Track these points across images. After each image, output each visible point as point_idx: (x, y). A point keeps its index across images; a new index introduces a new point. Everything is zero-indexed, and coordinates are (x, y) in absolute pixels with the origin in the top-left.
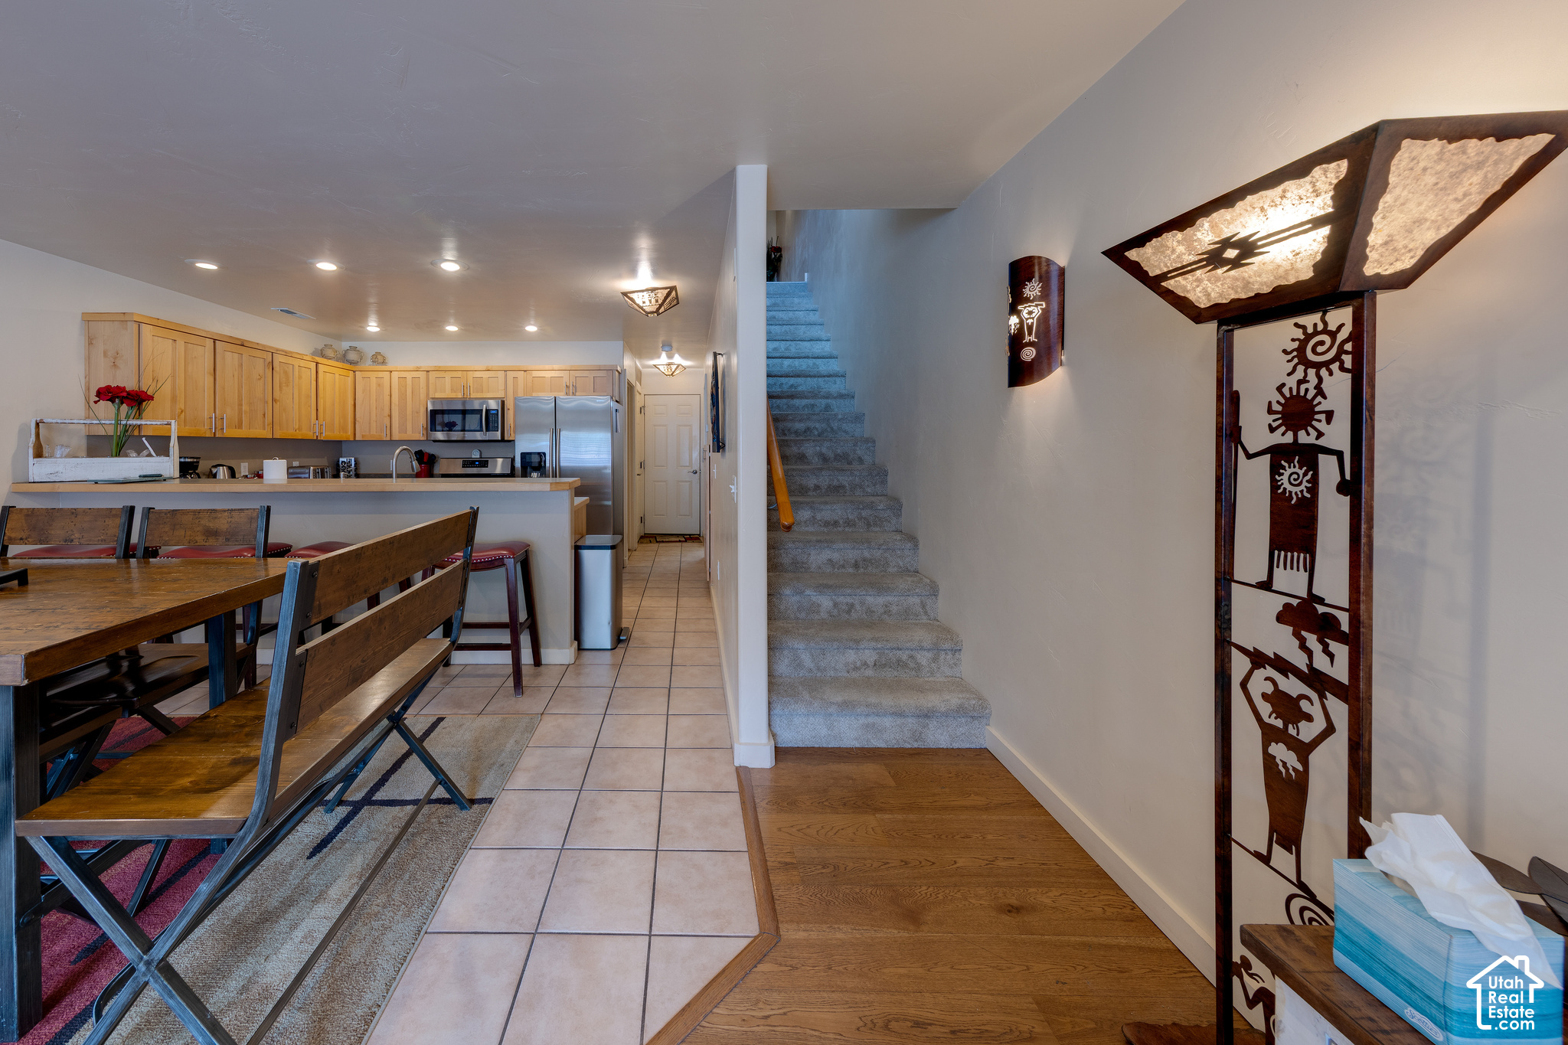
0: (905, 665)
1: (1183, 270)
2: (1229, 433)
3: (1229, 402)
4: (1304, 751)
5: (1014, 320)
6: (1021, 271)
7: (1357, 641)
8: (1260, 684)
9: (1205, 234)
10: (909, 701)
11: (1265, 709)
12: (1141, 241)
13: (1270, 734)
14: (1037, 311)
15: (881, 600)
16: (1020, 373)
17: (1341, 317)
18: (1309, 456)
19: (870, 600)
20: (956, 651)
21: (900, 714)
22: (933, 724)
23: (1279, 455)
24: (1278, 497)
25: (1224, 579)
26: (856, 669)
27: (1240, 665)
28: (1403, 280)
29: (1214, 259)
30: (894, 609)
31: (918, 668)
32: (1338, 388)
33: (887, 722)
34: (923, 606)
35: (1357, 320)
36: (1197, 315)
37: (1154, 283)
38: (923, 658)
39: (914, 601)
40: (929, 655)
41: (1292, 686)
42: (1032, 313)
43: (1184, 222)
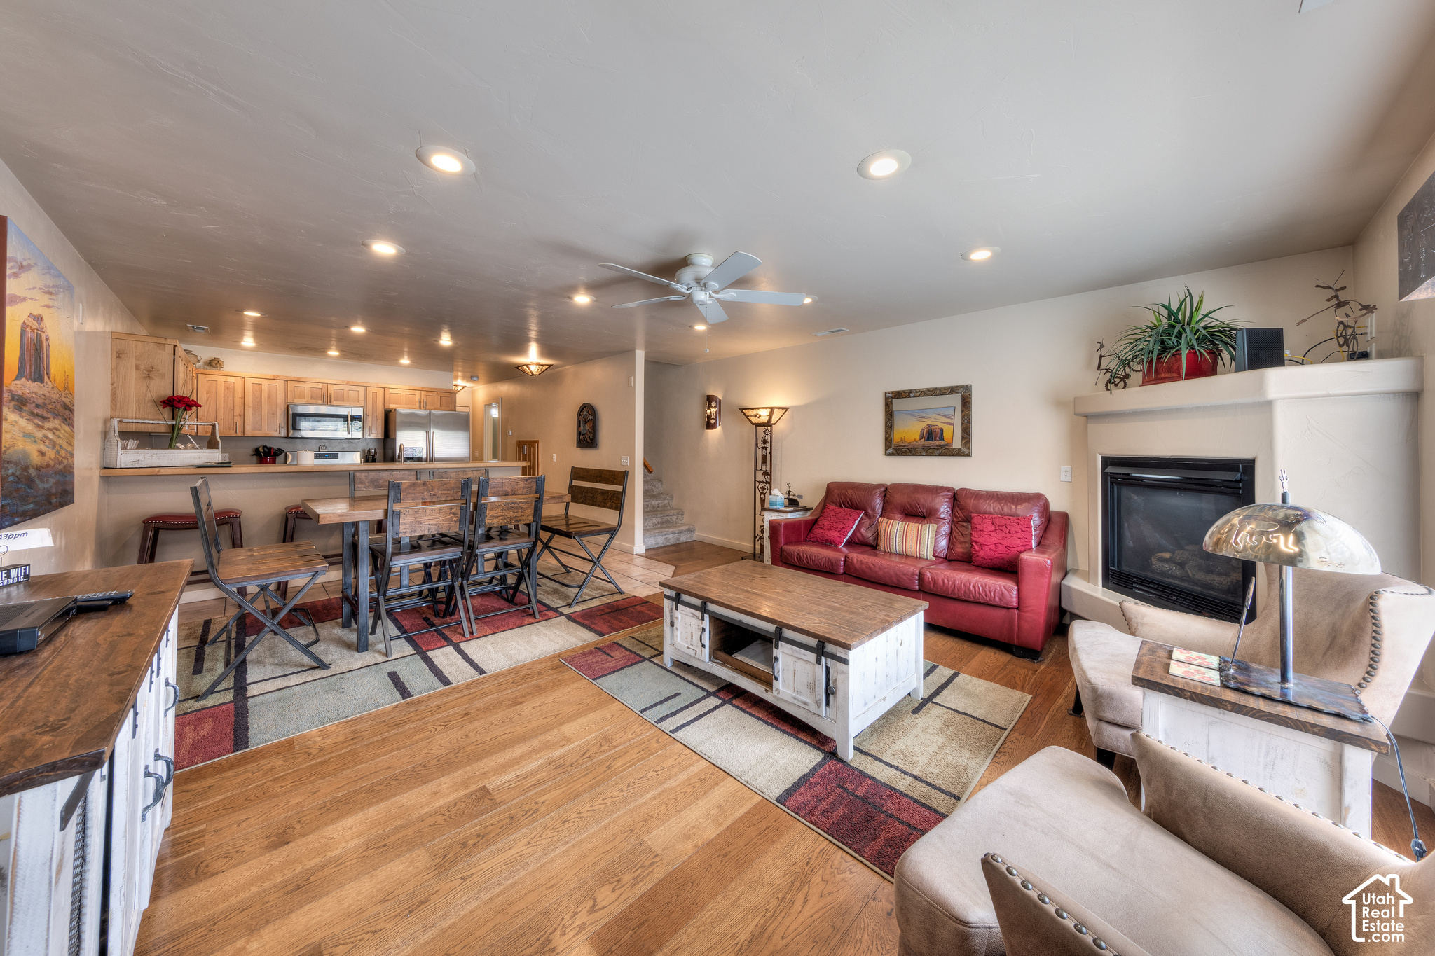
0: (669, 522)
1: (751, 416)
2: (756, 445)
3: (756, 439)
4: (764, 494)
5: (709, 411)
6: (710, 399)
7: (770, 475)
8: (760, 486)
9: (755, 412)
10: (676, 530)
11: (760, 490)
12: (746, 409)
13: (761, 494)
14: (715, 410)
15: (656, 503)
16: (710, 426)
17: (769, 428)
18: (766, 448)
19: (653, 502)
20: (682, 515)
21: (673, 533)
22: (682, 535)
23: (763, 448)
24: (762, 455)
25: (755, 470)
26: (656, 525)
27: (757, 483)
28: (775, 424)
29: (756, 416)
30: (660, 505)
31: (673, 522)
32: (769, 438)
33: (671, 536)
34: (669, 503)
35: (771, 429)
36: (753, 424)
37: (747, 417)
38: (674, 518)
39: (666, 502)
40: (675, 517)
41: (764, 485)
42: (713, 410)
43: (752, 409)
